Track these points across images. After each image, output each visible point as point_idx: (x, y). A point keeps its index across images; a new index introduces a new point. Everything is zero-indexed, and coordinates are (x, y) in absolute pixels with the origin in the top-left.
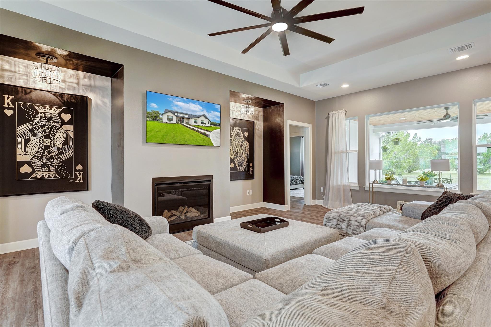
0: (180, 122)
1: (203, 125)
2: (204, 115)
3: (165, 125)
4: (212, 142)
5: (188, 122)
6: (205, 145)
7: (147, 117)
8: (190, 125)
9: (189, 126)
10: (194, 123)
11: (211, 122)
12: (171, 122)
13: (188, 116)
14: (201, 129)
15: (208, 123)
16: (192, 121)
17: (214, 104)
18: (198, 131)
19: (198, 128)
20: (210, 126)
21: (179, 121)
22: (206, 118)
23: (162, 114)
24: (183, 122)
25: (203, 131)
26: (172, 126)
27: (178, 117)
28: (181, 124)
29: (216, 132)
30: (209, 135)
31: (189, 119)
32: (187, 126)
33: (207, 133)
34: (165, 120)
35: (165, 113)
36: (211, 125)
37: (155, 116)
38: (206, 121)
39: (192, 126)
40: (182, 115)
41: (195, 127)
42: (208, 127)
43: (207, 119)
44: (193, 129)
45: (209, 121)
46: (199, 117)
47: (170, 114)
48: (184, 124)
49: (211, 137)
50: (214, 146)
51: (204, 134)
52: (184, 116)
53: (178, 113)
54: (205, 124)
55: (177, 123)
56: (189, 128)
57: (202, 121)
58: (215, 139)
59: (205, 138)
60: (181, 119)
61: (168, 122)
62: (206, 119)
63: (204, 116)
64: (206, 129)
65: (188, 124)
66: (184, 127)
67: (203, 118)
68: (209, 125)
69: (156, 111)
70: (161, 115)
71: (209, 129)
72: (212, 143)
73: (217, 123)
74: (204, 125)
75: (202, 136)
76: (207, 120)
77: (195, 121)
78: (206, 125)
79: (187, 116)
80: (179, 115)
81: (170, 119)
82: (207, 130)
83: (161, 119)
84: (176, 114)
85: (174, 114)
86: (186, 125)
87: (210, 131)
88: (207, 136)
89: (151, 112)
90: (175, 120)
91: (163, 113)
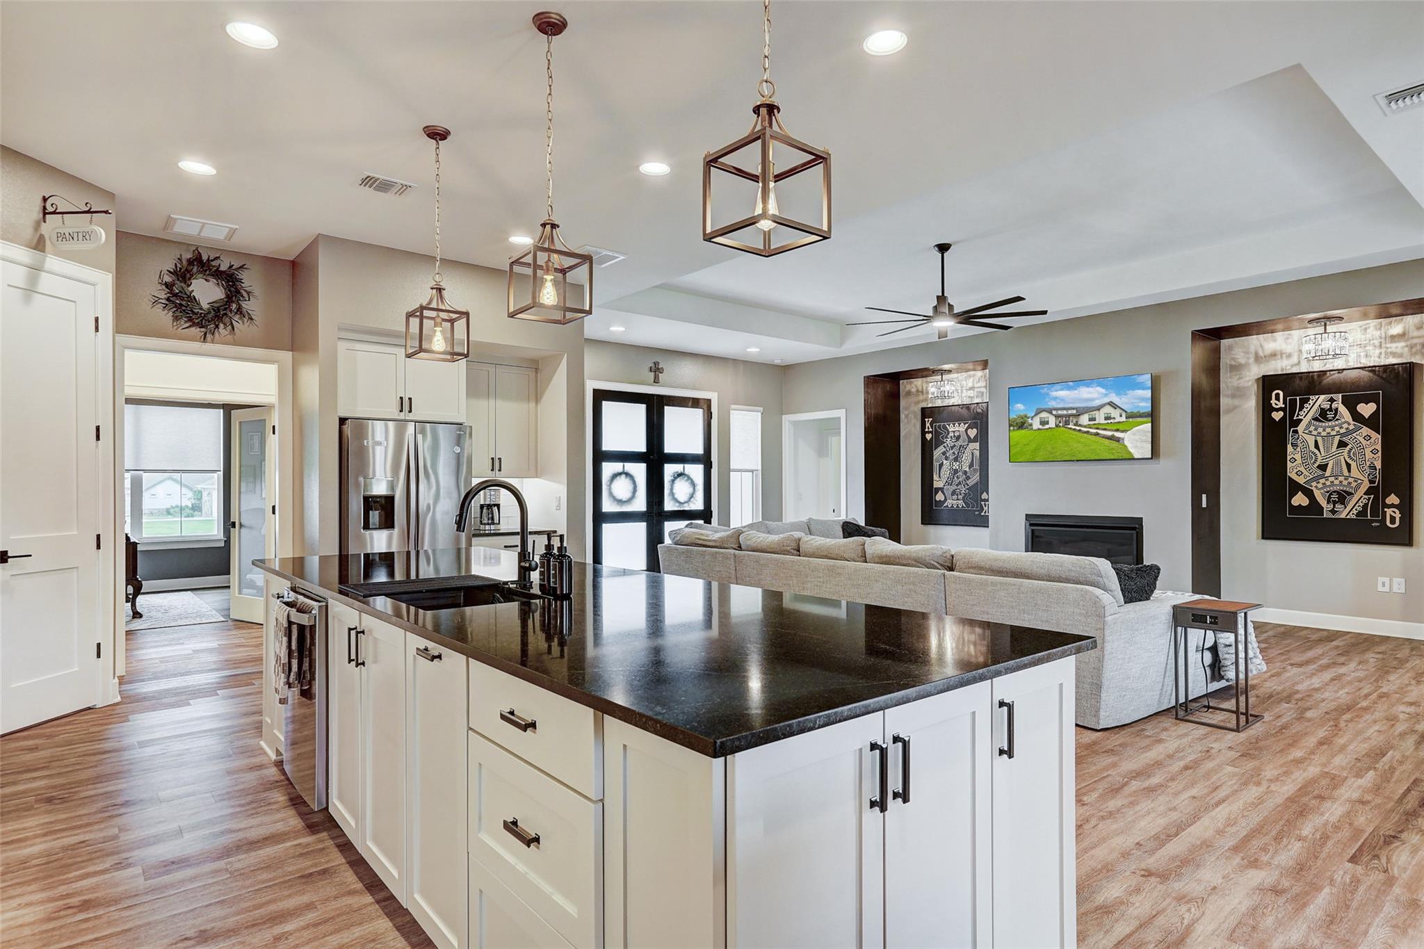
0: (1061, 425)
1: (1109, 421)
2: (1111, 402)
3: (1037, 432)
4: (1131, 450)
5: (1077, 421)
6: (1112, 457)
7: (1010, 426)
8: (1080, 425)
9: (1078, 428)
10: (1089, 421)
11: (1126, 412)
12: (1047, 427)
13: (1077, 412)
14: (1105, 429)
15: (1121, 416)
16: (1084, 420)
17: (1132, 377)
18: (1097, 434)
19: (1097, 429)
20: (1125, 420)
21: (1060, 422)
22: (1114, 406)
23: (1032, 417)
24: (1067, 423)
25: (1110, 433)
26: (1048, 434)
27: (1057, 417)
28: (1063, 426)
29: (1138, 431)
30: (1123, 439)
31: (1079, 415)
32: (1074, 429)
33: (1117, 434)
34: (1036, 424)
35: (1036, 415)
36: (1126, 418)
37: (1022, 422)
38: (1115, 413)
39: (1085, 427)
40: (1065, 412)
41: (1090, 428)
42: (1120, 424)
43: (1118, 409)
44: (1087, 432)
45: (1121, 411)
46: (1098, 408)
47: (1044, 415)
48: (1069, 426)
49: (1126, 443)
50: (1136, 457)
51: (1111, 438)
52: (1070, 412)
53: (1057, 409)
54: (1114, 418)
55: (1057, 426)
56: (1080, 430)
57: (1106, 415)
58: (1139, 444)
59: (1114, 444)
60: (1064, 419)
61: (1041, 427)
62: (1116, 408)
63: (1112, 404)
64: (1115, 427)
65: (1076, 424)
66: (1070, 431)
67: (1108, 409)
68: (1123, 419)
69: (1022, 414)
70: (1030, 419)
71: (1120, 427)
72: (1130, 453)
73: (1142, 411)
74: (1112, 421)
75: (1107, 442)
76: (1118, 411)
77: (1091, 417)
78: (1116, 421)
79: (1075, 412)
80: (1060, 412)
81: (1043, 423)
82: (1117, 430)
83: (1031, 425)
84: (1054, 412)
85: (1051, 413)
86: (1074, 427)
87: (1123, 431)
88: (1118, 440)
89: (1015, 417)
90: (1052, 422)
91: (1033, 414)
